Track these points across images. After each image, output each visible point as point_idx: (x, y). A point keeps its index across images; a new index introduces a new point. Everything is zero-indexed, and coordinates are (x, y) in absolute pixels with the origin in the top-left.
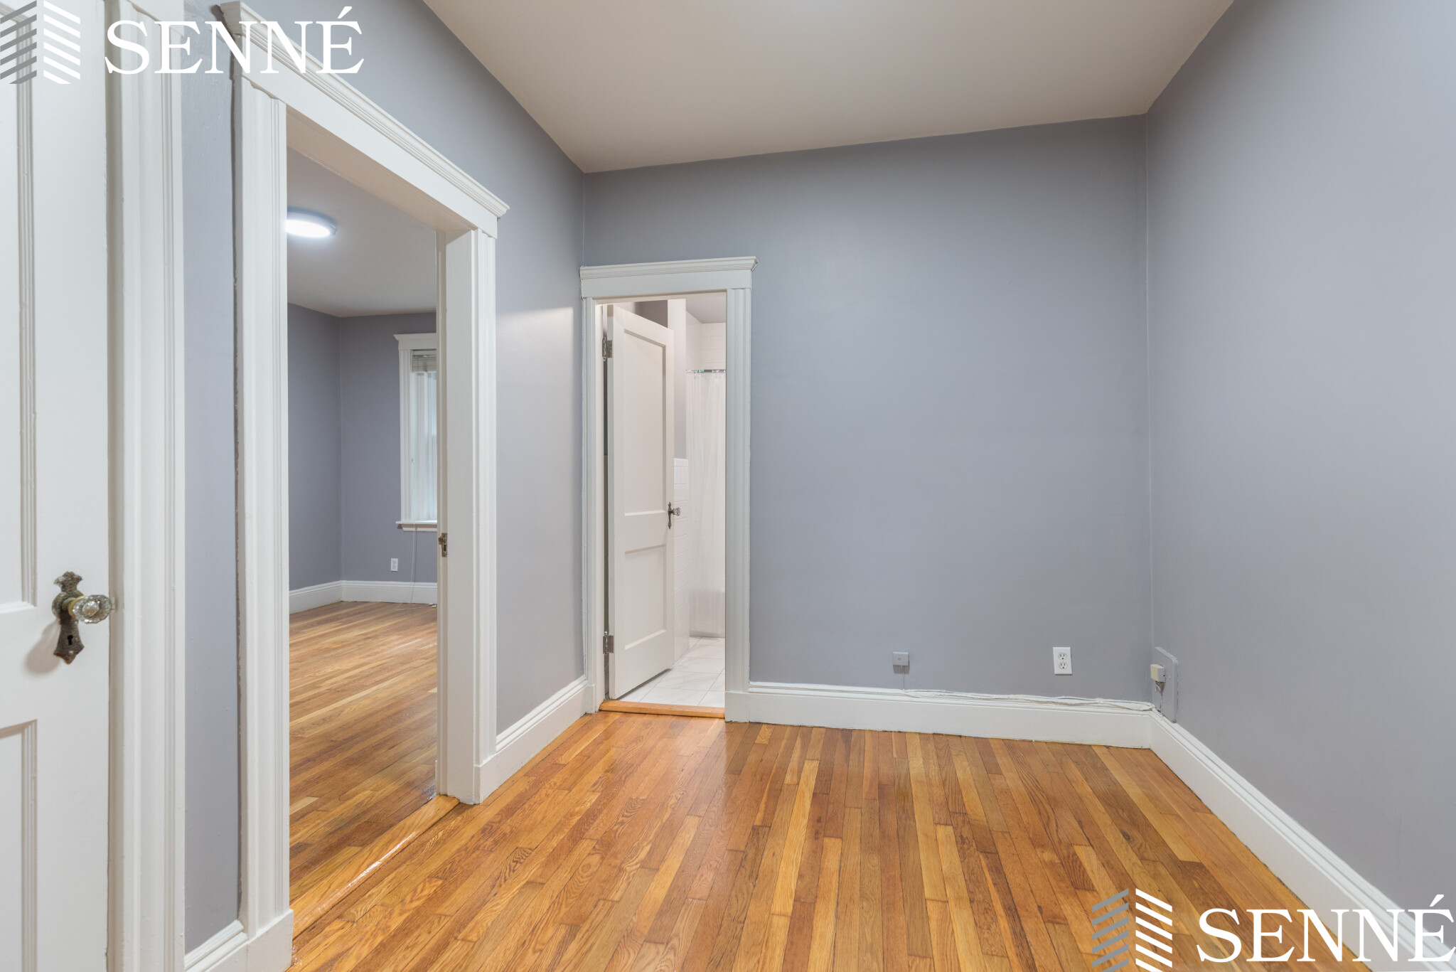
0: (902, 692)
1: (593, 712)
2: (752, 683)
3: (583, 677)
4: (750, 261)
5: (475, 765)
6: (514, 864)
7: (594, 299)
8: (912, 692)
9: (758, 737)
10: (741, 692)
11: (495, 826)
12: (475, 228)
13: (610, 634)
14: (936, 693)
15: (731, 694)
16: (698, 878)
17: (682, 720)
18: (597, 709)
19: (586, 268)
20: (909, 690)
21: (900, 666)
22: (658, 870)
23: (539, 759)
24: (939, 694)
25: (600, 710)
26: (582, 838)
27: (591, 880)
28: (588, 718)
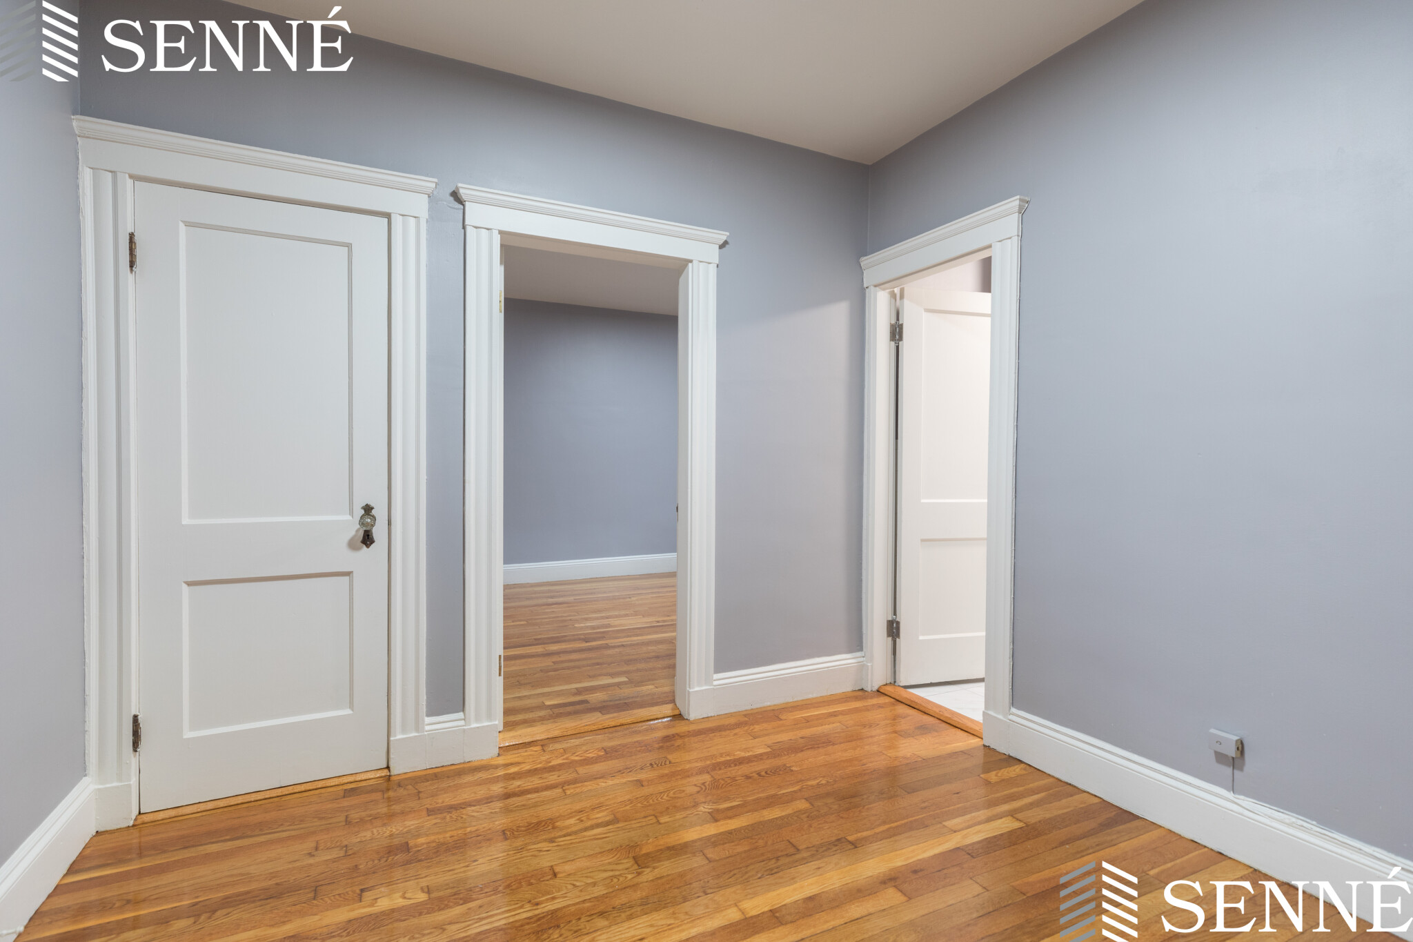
0: (1230, 795)
1: (869, 689)
2: (1013, 710)
3: (859, 654)
4: (1014, 203)
5: (688, 689)
6: (648, 765)
7: (875, 286)
8: (1247, 802)
9: (994, 773)
10: (1000, 717)
11: (677, 737)
12: (691, 261)
13: (897, 620)
14: (1294, 820)
15: (988, 714)
16: (733, 844)
17: (944, 725)
18: (875, 688)
19: (865, 258)
20: (1242, 797)
21: (1227, 756)
22: (716, 821)
23: (769, 708)
24: (1300, 822)
25: (878, 691)
26: (708, 773)
27: (669, 800)
28: (860, 693)
